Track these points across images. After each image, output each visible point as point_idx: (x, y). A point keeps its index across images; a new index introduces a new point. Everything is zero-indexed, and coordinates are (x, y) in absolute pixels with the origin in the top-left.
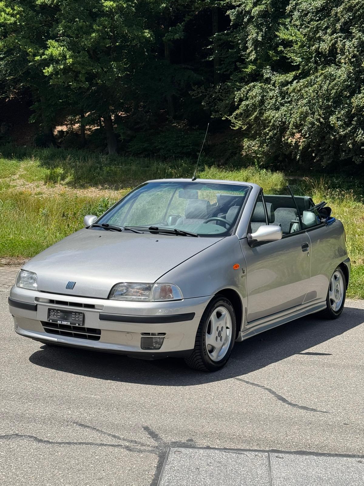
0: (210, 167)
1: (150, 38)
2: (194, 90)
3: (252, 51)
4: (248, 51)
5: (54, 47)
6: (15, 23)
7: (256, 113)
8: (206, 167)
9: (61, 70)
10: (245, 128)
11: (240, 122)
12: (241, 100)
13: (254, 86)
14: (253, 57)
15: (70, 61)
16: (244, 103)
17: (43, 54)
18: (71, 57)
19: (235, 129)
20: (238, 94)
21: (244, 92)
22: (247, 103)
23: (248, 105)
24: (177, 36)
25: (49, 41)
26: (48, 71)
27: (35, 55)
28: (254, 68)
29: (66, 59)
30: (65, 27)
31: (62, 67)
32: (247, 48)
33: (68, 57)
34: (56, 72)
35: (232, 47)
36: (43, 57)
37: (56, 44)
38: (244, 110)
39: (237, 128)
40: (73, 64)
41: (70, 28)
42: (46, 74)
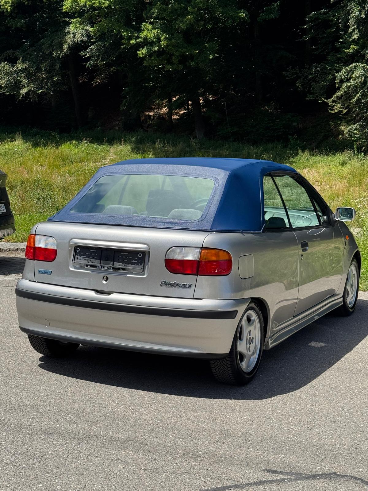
0: (303, 151)
1: (244, 17)
2: (288, 71)
3: (354, 30)
4: (350, 30)
5: (148, 30)
6: (110, 5)
7: (358, 96)
8: (300, 152)
9: (155, 51)
10: (344, 111)
11: (339, 105)
12: (342, 81)
13: (355, 67)
14: (356, 36)
15: (163, 43)
16: (344, 85)
17: (138, 37)
18: (166, 39)
19: (333, 112)
20: (339, 76)
21: (345, 73)
22: (349, 84)
23: (349, 86)
24: (272, 16)
25: (143, 24)
26: (142, 52)
27: (130, 39)
28: (356, 47)
29: (161, 41)
30: (160, 9)
31: (157, 49)
32: (349, 27)
33: (162, 39)
34: (150, 54)
35: (330, 27)
36: (138, 40)
37: (150, 27)
38: (345, 92)
39: (336, 111)
40: (167, 46)
41: (165, 10)
42: (141, 56)
